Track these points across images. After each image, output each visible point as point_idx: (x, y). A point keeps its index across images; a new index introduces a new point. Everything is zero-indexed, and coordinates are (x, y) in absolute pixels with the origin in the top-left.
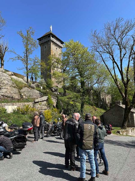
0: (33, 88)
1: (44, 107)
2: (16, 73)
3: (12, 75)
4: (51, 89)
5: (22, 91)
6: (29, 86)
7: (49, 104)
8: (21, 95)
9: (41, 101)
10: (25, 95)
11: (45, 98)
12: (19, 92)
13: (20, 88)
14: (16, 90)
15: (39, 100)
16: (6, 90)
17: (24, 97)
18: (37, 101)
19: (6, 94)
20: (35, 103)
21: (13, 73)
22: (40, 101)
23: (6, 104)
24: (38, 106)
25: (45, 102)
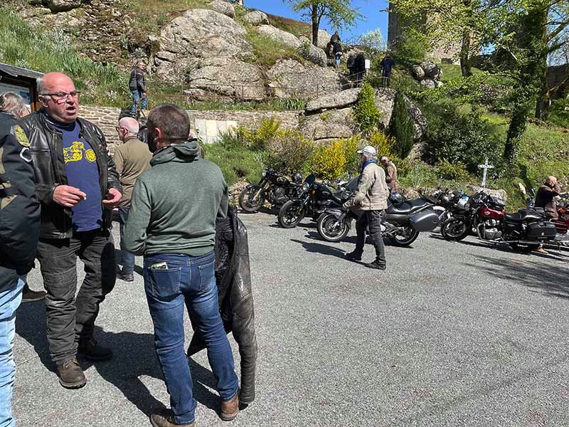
0: (318, 62)
1: (337, 126)
5: (271, 74)
6: (300, 54)
7: (363, 120)
8: (267, 86)
9: (333, 108)
10: (284, 88)
11: (350, 95)
12: (264, 77)
13: (267, 63)
14: (252, 71)
15: (323, 101)
16: (214, 69)
17: (279, 93)
18: (313, 105)
20: (309, 113)
21: (265, 17)
22: (329, 109)
23: (197, 112)
24: (315, 123)
25: (347, 111)
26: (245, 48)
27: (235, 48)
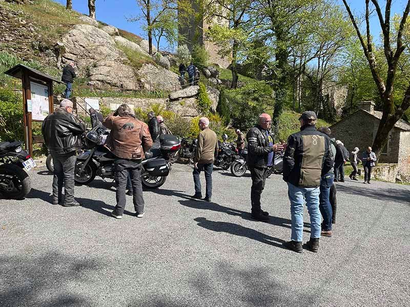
0: (164, 66)
1: (190, 109)
2: (125, 31)
3: (116, 34)
4: (202, 70)
5: (141, 73)
6: (155, 61)
7: (202, 106)
8: (139, 81)
9: (185, 97)
10: (148, 83)
11: (192, 90)
12: (136, 75)
13: (138, 66)
14: (128, 70)
15: (179, 93)
16: (108, 69)
17: (147, 86)
18: (174, 96)
19: (108, 77)
20: (172, 100)
21: (117, 30)
22: (183, 98)
23: (111, 99)
24: (177, 107)
25: (193, 100)
26: (121, 54)
27: (115, 54)
